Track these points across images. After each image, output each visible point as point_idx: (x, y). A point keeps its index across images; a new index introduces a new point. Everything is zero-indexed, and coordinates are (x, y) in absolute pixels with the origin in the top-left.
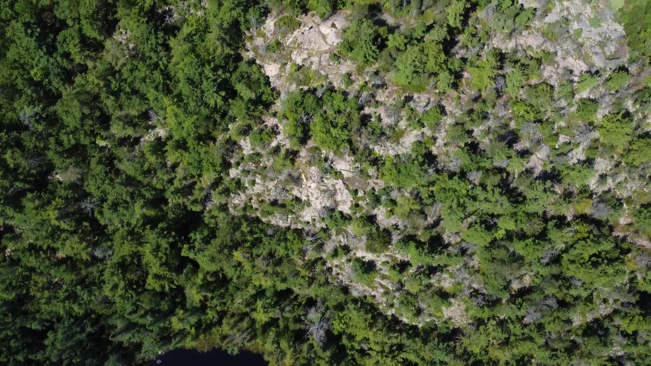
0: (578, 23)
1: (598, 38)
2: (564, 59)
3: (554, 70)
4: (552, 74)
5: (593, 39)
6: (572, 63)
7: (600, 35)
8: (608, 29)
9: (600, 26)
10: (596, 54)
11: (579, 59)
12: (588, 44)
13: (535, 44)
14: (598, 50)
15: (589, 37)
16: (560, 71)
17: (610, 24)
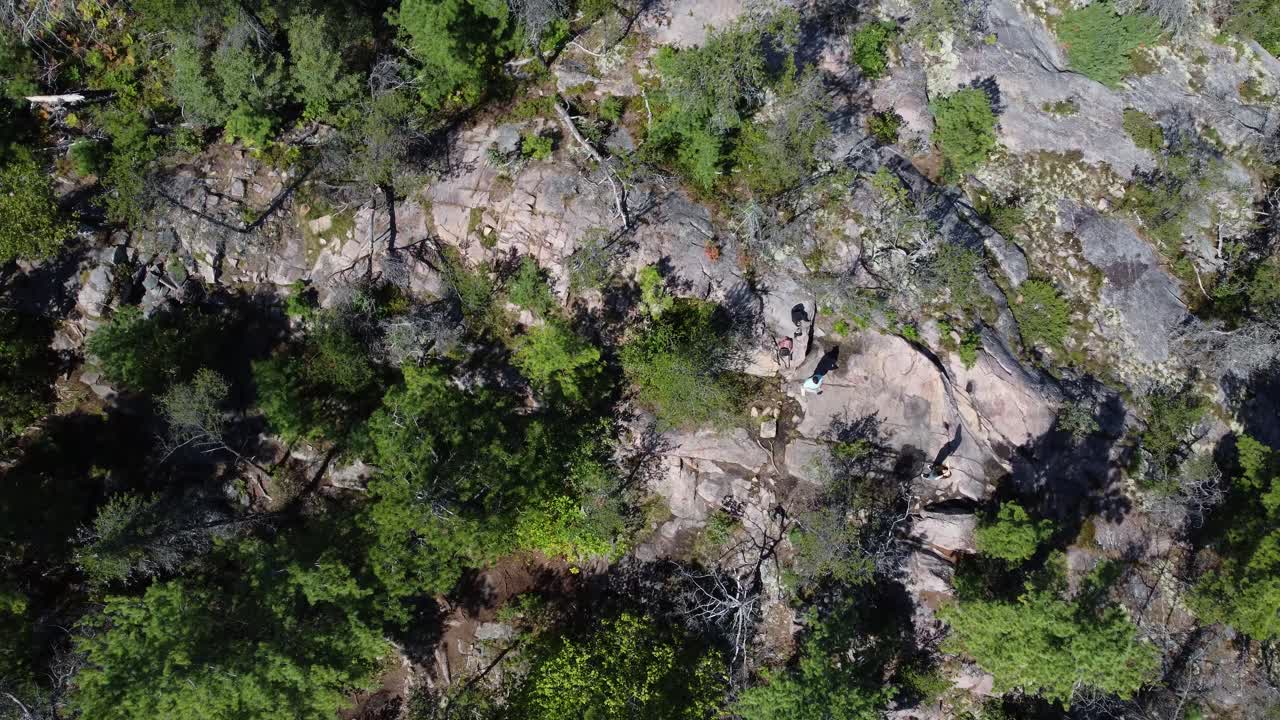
0: (965, 44)
1: (1131, 156)
2: (832, 360)
3: (754, 458)
4: (739, 488)
5: (1092, 157)
6: (913, 389)
7: (1145, 132)
8: (1197, 82)
9: (1144, 67)
10: (1123, 275)
11: (975, 337)
12: (1049, 204)
13: (561, 243)
14: (1132, 243)
15: (1063, 145)
16: (808, 465)
17: (1208, 47)
